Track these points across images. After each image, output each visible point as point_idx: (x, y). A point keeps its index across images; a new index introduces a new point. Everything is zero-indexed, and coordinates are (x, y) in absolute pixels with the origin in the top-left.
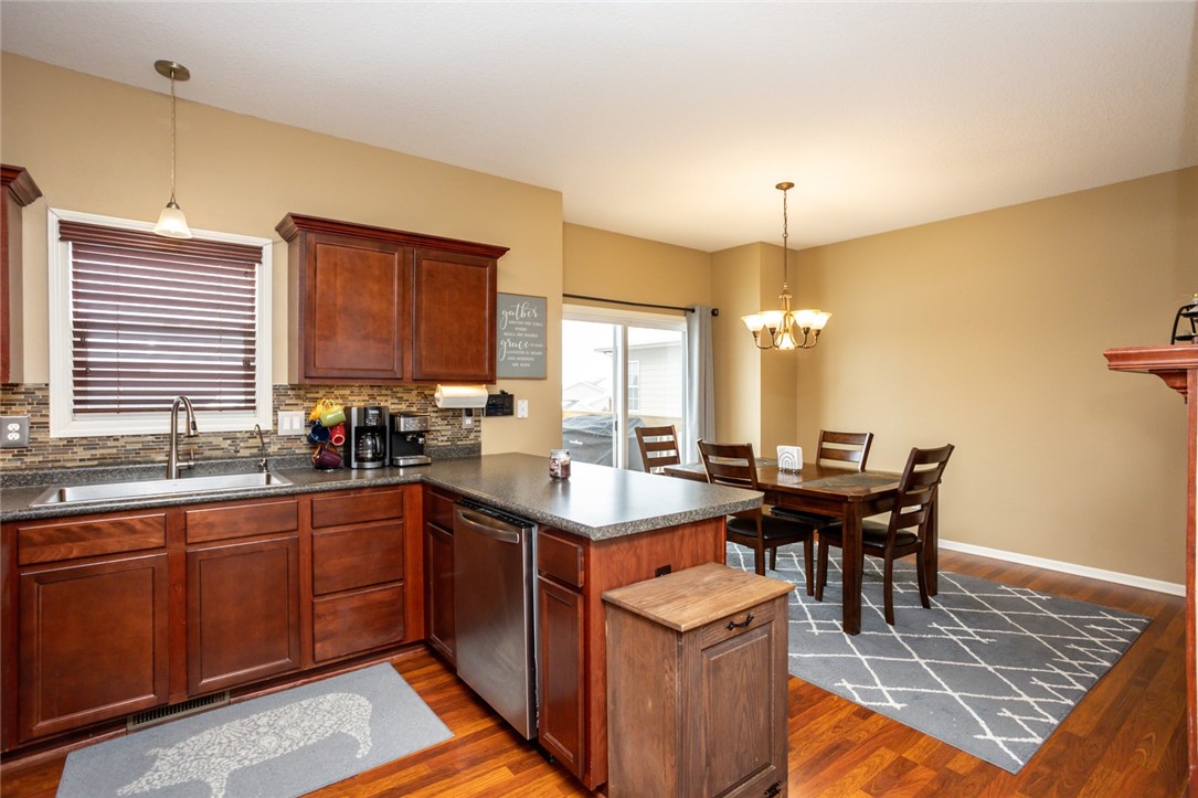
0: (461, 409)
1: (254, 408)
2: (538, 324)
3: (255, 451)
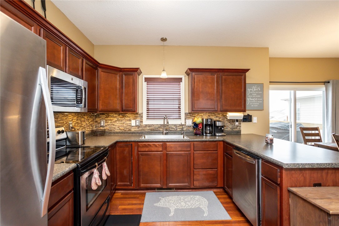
0: (235, 120)
1: (180, 119)
2: (260, 92)
3: (181, 129)
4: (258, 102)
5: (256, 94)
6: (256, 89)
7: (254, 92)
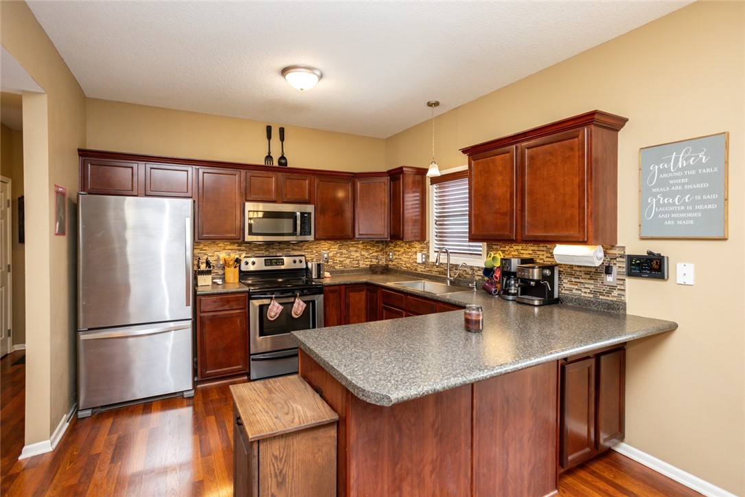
1: (481, 254)
4: (700, 207)
5: (685, 180)
6: (687, 159)
7: (678, 174)
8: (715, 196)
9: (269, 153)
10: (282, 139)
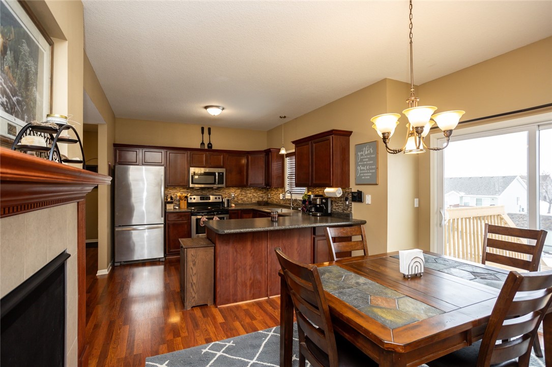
2: (373, 156)
4: (371, 171)
5: (367, 160)
6: (368, 151)
7: (365, 157)
8: (374, 167)
9: (203, 141)
10: (210, 134)
